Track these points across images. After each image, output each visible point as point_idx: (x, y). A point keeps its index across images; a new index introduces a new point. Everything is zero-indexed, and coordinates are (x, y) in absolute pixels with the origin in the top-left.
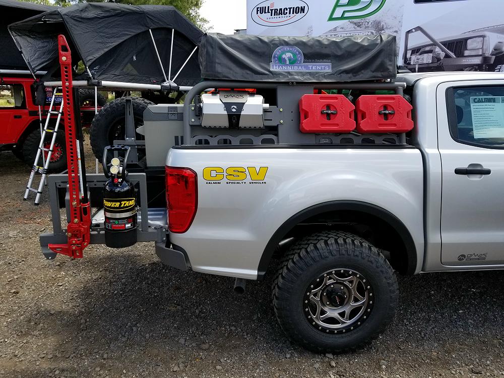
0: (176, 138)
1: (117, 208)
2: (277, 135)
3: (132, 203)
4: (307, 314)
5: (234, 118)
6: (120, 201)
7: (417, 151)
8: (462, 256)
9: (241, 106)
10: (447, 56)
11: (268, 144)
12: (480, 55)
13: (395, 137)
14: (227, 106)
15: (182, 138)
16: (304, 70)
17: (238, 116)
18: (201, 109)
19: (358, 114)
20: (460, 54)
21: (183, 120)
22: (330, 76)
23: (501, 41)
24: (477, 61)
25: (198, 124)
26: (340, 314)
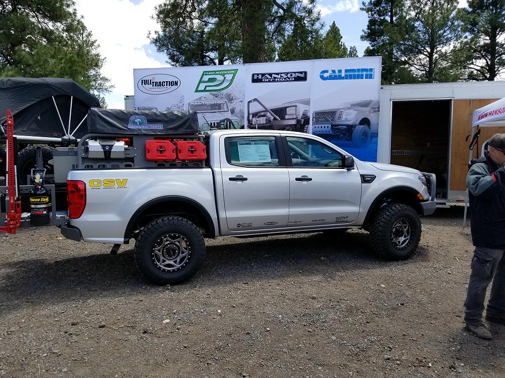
0: (73, 166)
1: (38, 202)
2: (133, 162)
3: (47, 200)
4: (154, 261)
5: (107, 153)
6: (40, 198)
7: (210, 170)
8: (239, 224)
9: (111, 147)
10: (275, 119)
11: (128, 167)
12: (295, 119)
13: (199, 163)
14: (103, 147)
15: (77, 165)
16: (147, 128)
17: (110, 152)
18: (88, 148)
19: (177, 151)
20: (283, 118)
21: (77, 155)
22: (162, 131)
23: (306, 109)
24: (293, 122)
25: (87, 156)
26: (174, 262)
